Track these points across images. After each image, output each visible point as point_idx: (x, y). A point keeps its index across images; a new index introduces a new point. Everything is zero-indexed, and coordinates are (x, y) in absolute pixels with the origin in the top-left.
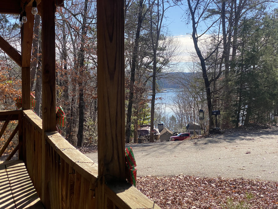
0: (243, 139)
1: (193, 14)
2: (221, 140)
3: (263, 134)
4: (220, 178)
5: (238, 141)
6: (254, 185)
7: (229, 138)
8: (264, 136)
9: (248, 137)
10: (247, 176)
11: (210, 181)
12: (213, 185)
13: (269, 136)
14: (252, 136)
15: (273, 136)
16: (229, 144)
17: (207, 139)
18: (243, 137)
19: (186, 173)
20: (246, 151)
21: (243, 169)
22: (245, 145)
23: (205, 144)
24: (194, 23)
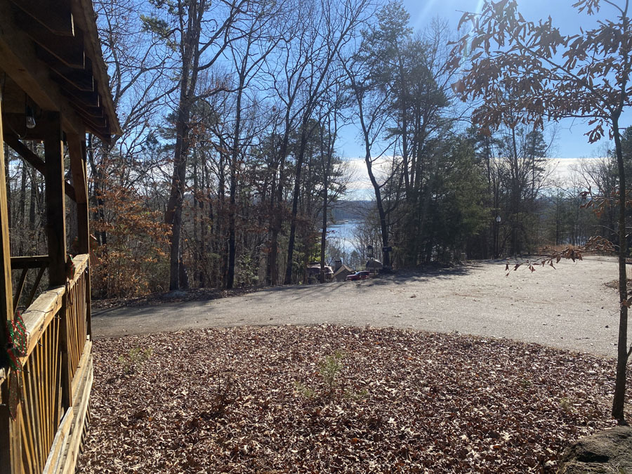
0: (415, 280)
1: (366, 134)
2: (390, 281)
3: (441, 273)
4: (367, 327)
5: (408, 283)
6: (402, 336)
7: (400, 279)
8: (442, 276)
9: (422, 278)
10: (398, 325)
11: (354, 331)
12: (357, 336)
13: (448, 276)
14: (427, 276)
15: (452, 276)
16: (397, 285)
17: (374, 280)
18: (416, 278)
19: (332, 321)
20: (412, 294)
21: (398, 317)
22: (414, 288)
23: (370, 285)
24: (368, 145)
